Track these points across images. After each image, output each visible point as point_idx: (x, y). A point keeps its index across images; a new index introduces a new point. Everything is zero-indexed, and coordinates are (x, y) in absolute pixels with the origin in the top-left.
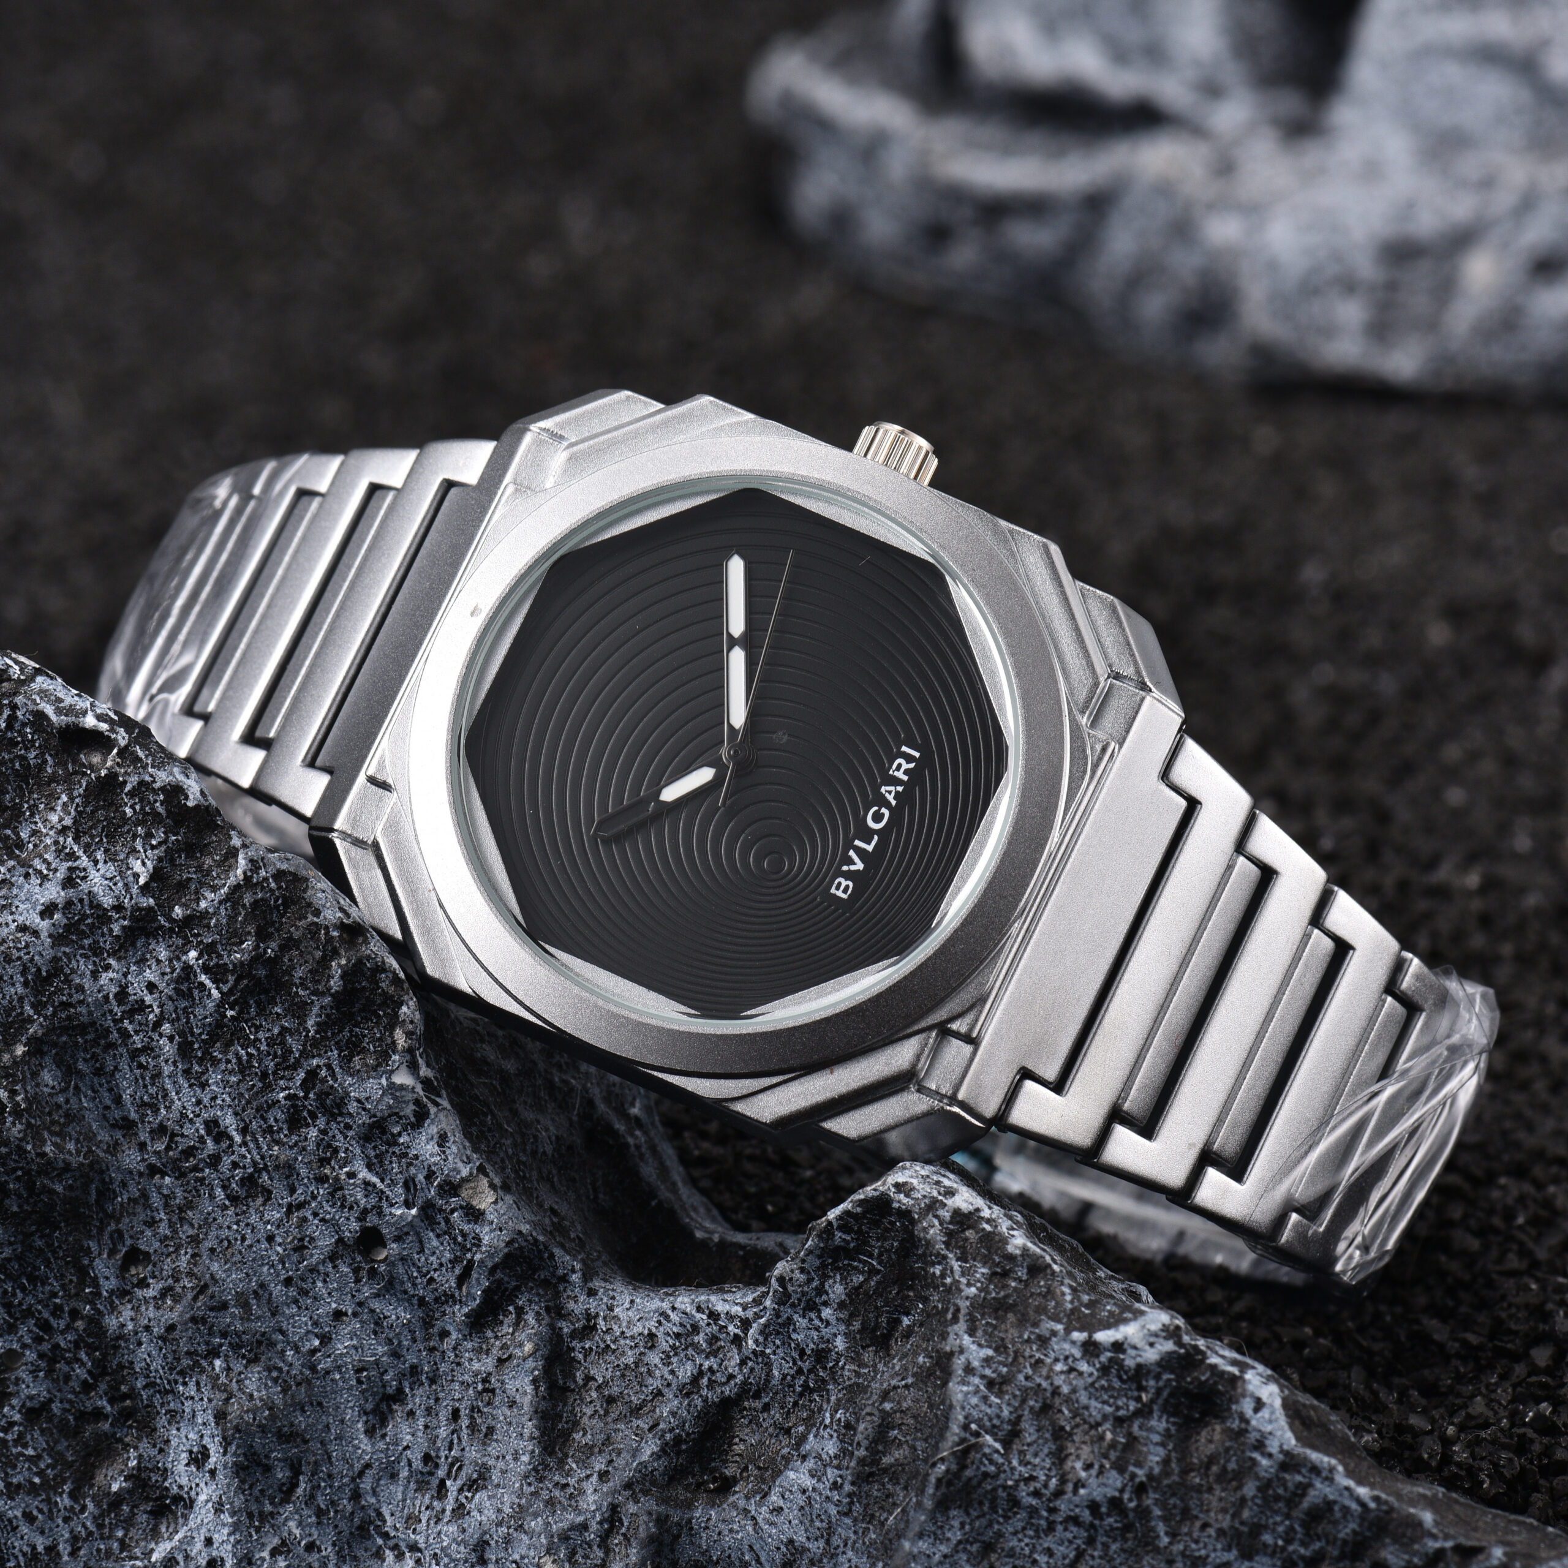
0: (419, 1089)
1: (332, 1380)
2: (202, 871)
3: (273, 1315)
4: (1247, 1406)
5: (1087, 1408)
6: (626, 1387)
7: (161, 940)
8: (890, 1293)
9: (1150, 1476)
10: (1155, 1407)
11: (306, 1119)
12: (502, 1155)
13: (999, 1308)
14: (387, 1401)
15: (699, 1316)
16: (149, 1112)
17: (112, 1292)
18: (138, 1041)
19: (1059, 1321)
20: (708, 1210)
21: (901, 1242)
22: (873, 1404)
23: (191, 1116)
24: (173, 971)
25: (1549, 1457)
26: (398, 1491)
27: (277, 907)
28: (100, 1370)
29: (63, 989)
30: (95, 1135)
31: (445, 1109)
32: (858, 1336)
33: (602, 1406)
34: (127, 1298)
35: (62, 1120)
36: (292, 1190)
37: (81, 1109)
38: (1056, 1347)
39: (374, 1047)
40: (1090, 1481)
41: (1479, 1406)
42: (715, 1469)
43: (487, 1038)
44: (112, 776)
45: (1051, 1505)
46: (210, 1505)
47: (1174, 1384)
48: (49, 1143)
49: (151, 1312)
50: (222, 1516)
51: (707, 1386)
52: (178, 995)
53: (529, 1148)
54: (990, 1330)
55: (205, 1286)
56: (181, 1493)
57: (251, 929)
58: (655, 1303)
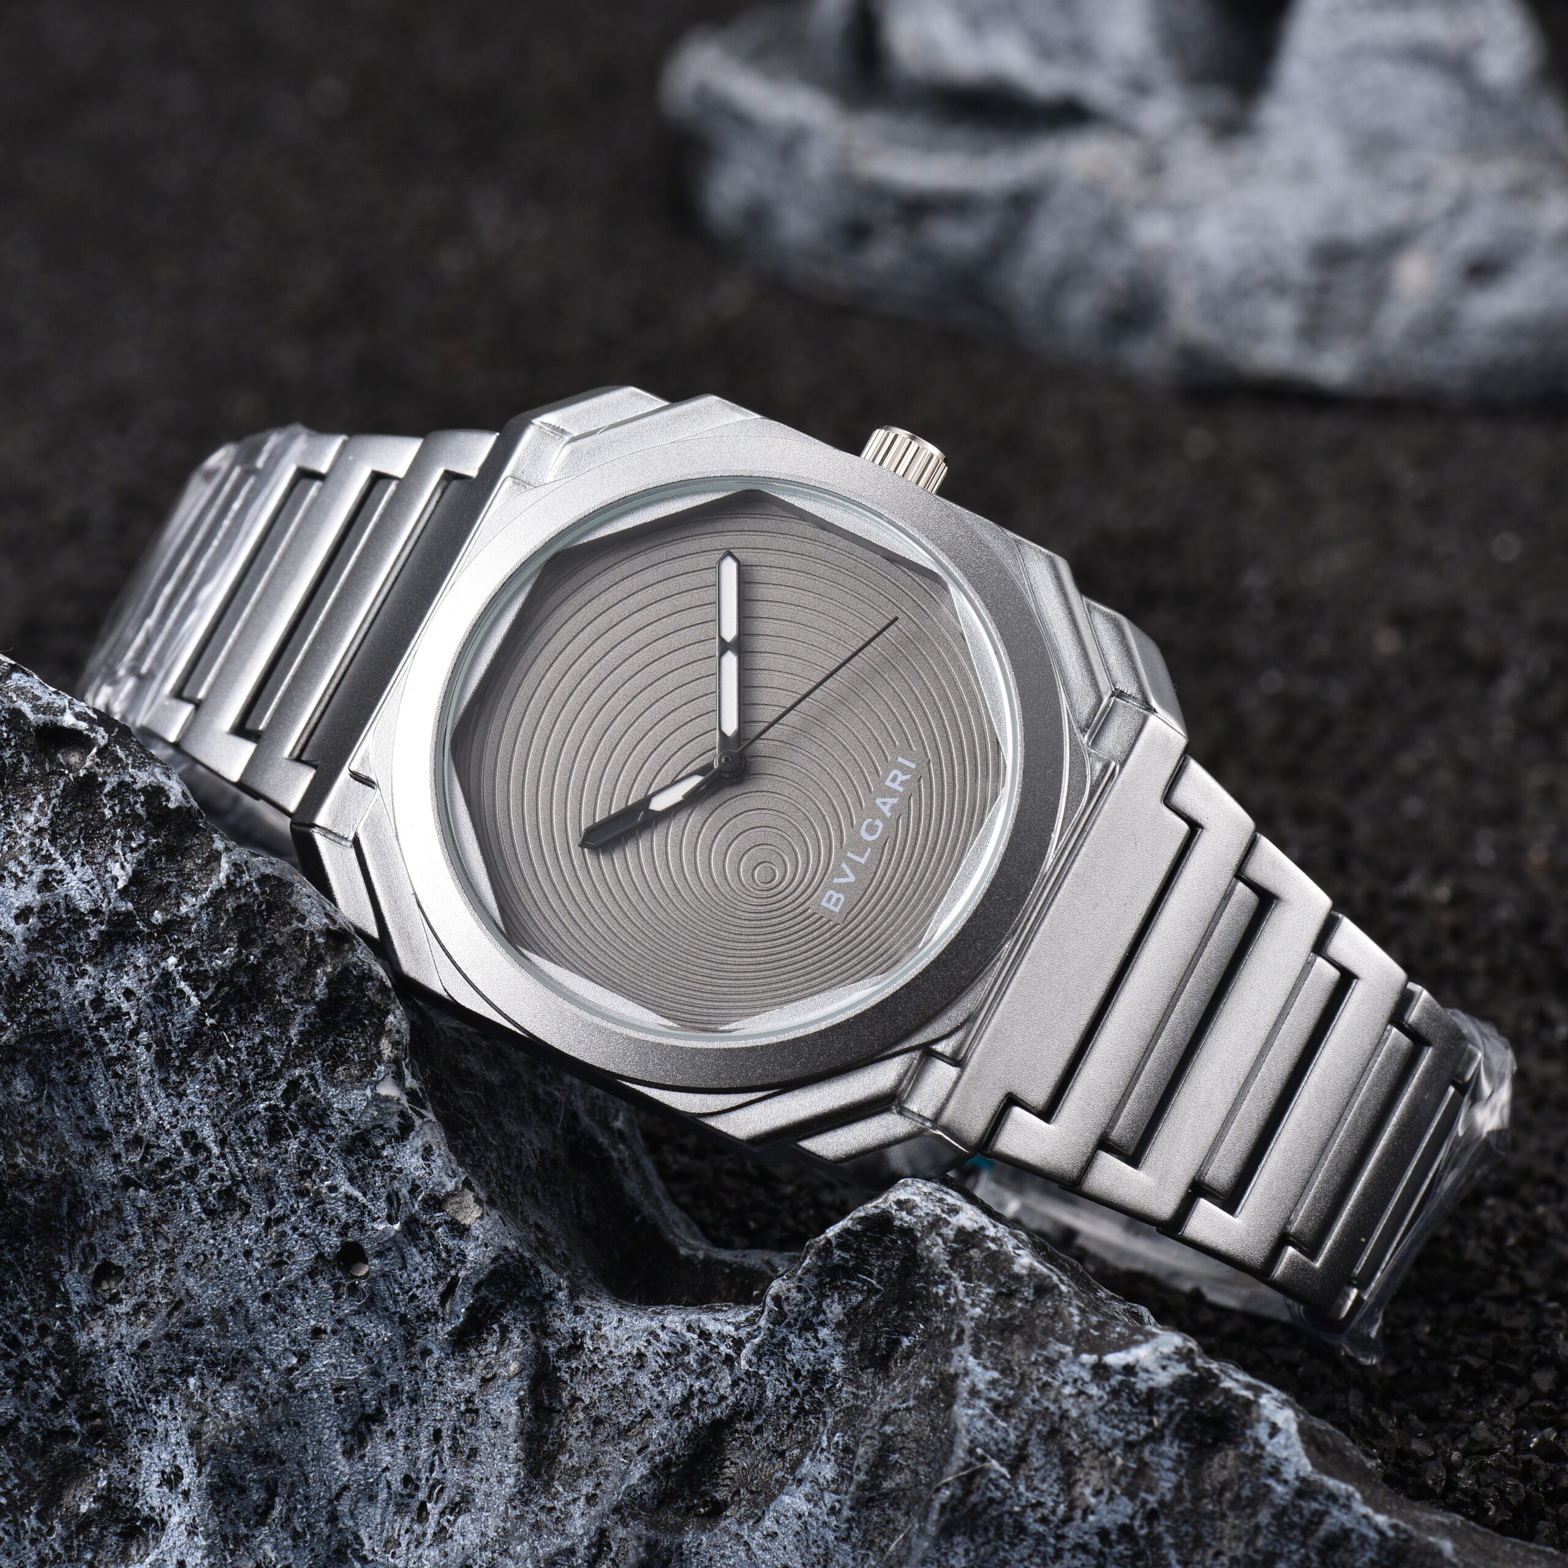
0: (404, 1100)
1: (310, 1399)
2: (183, 875)
3: (250, 1332)
4: (1262, 1432)
5: (1096, 1432)
6: (614, 1408)
7: (139, 945)
8: (890, 1313)
9: (1162, 1503)
10: (1167, 1432)
11: (286, 1130)
12: (487, 1168)
13: (1005, 1329)
14: (366, 1421)
15: (689, 1335)
16: (124, 1123)
17: (83, 1308)
18: (113, 1050)
19: (1067, 1343)
20: (689, 1226)
21: (902, 1261)
22: (873, 1427)
23: (168, 1127)
24: (152, 977)
25: (1555, 1484)
26: (376, 1513)
27: (260, 912)
28: (69, 1388)
29: (38, 996)
30: (67, 1146)
31: (430, 1121)
32: (857, 1357)
33: (589, 1428)
34: (99, 1314)
35: (34, 1130)
36: (271, 1204)
37: (54, 1119)
38: (1064, 1370)
39: (359, 1058)
40: (1100, 1507)
41: (1482, 1431)
42: (706, 1493)
43: (471, 1048)
44: (91, 776)
45: (1059, 1532)
46: (183, 1527)
47: (1187, 1408)
48: (21, 1154)
49: (124, 1329)
50: (196, 1539)
51: (698, 1408)
52: (156, 1002)
53: (513, 1162)
54: (996, 1352)
55: (181, 1302)
56: (152, 1515)
57: (234, 934)
58: (644, 1322)
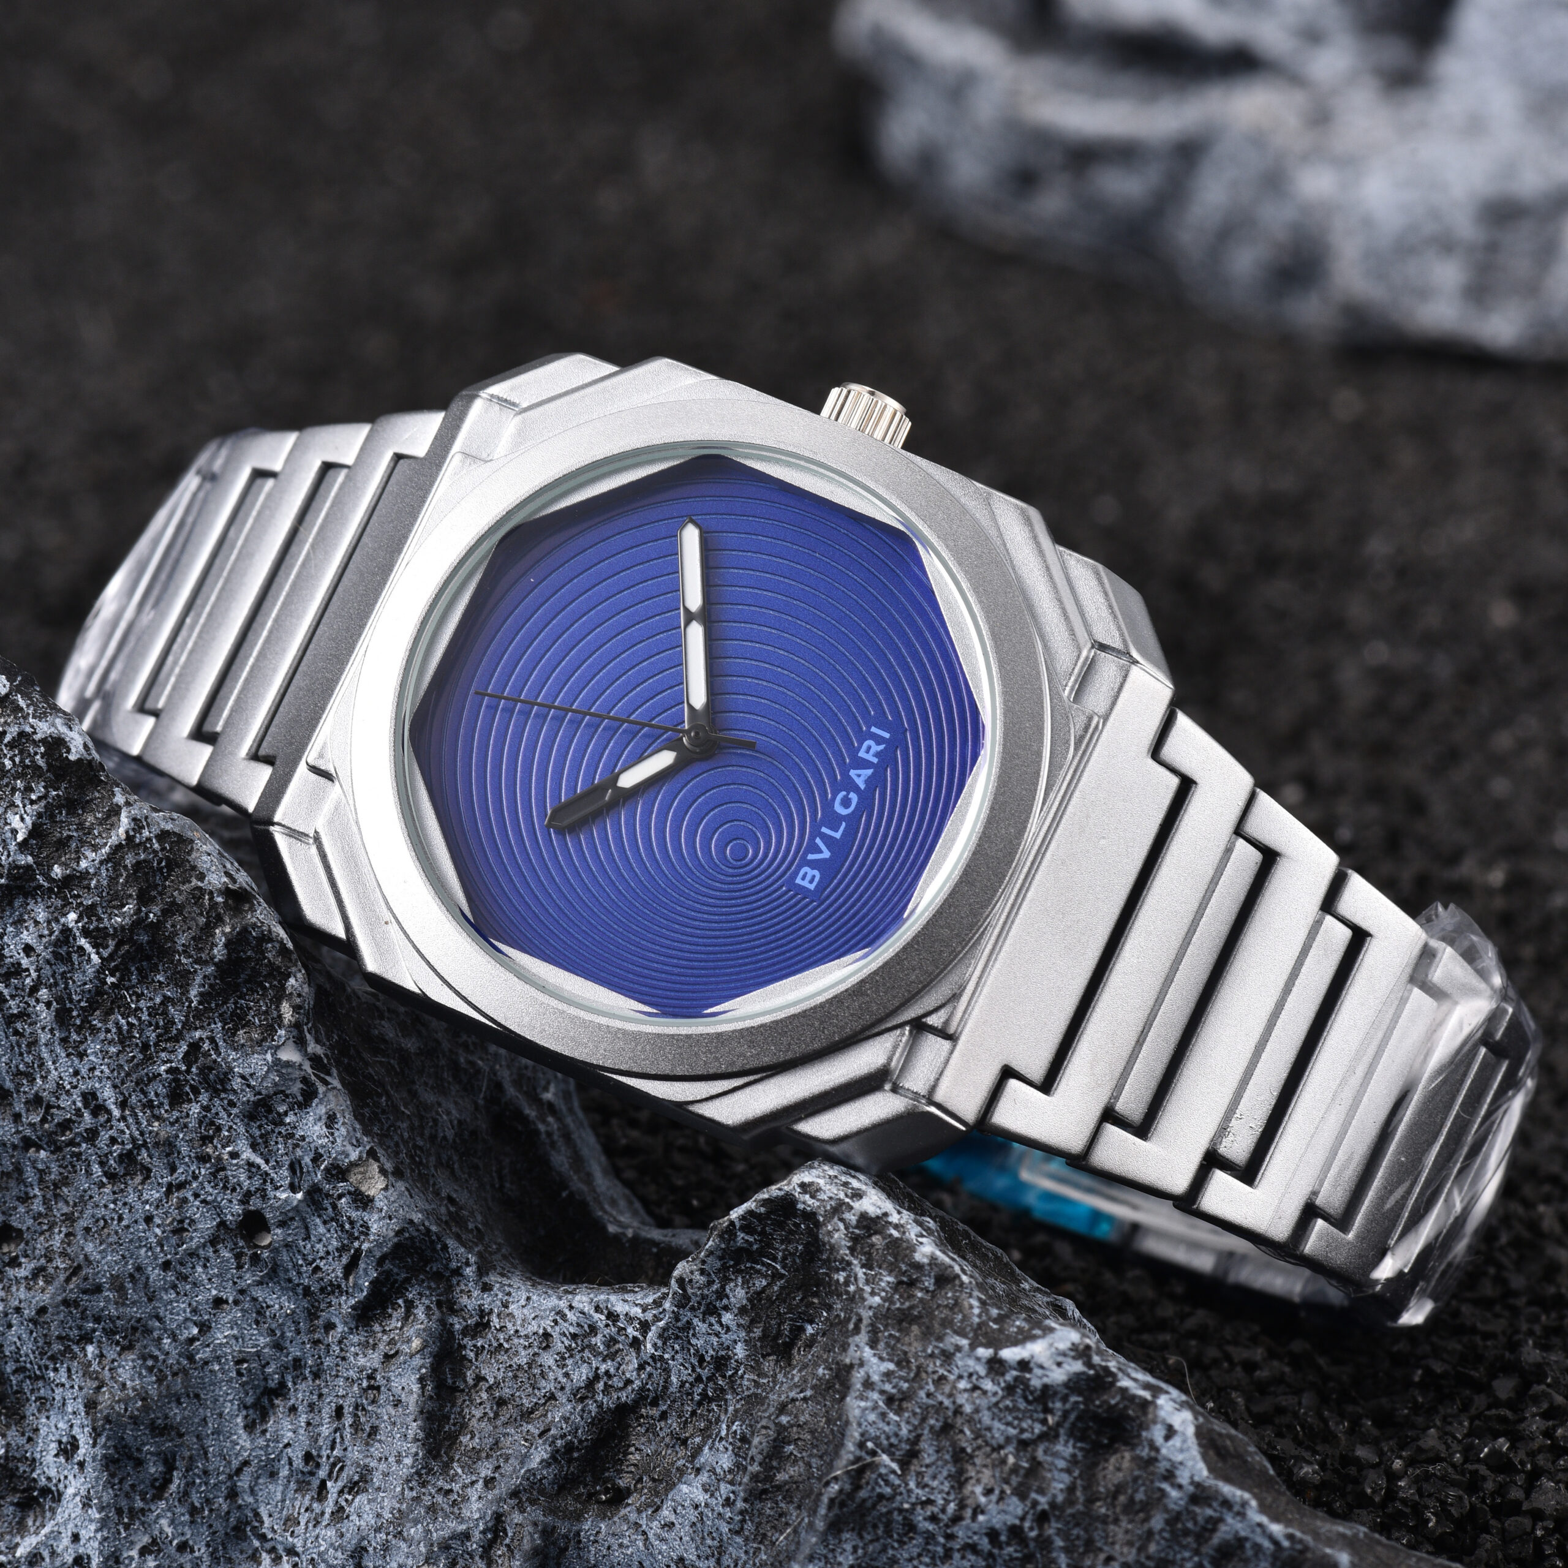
0: (307, 1066)
1: (211, 1371)
2: (84, 829)
3: (150, 1300)
4: (1157, 1434)
5: (989, 1429)
6: (518, 1389)
7: (39, 900)
8: (794, 1299)
9: (1053, 1504)
10: (1062, 1431)
11: (188, 1094)
12: (396, 1138)
13: (903, 1319)
14: (269, 1395)
15: (597, 1316)
16: (25, 1082)
18: (14, 1006)
19: (964, 1335)
21: (806, 1246)
22: (769, 1417)
23: (68, 1087)
24: (51, 933)
25: (1503, 1496)
26: (276, 1490)
27: (160, 869)
31: (334, 1088)
32: (759, 1344)
33: (492, 1408)
36: (173, 1169)
38: (960, 1363)
39: (260, 1021)
40: (990, 1507)
41: (1431, 1439)
42: (608, 1479)
43: (386, 1014)
45: (949, 1531)
46: (78, 1498)
47: (1082, 1407)
49: (22, 1293)
50: (90, 1512)
51: (603, 1391)
52: (56, 959)
53: (427, 1132)
54: (893, 1342)
55: (79, 1268)
56: (50, 1485)
57: (133, 891)
58: (552, 1302)
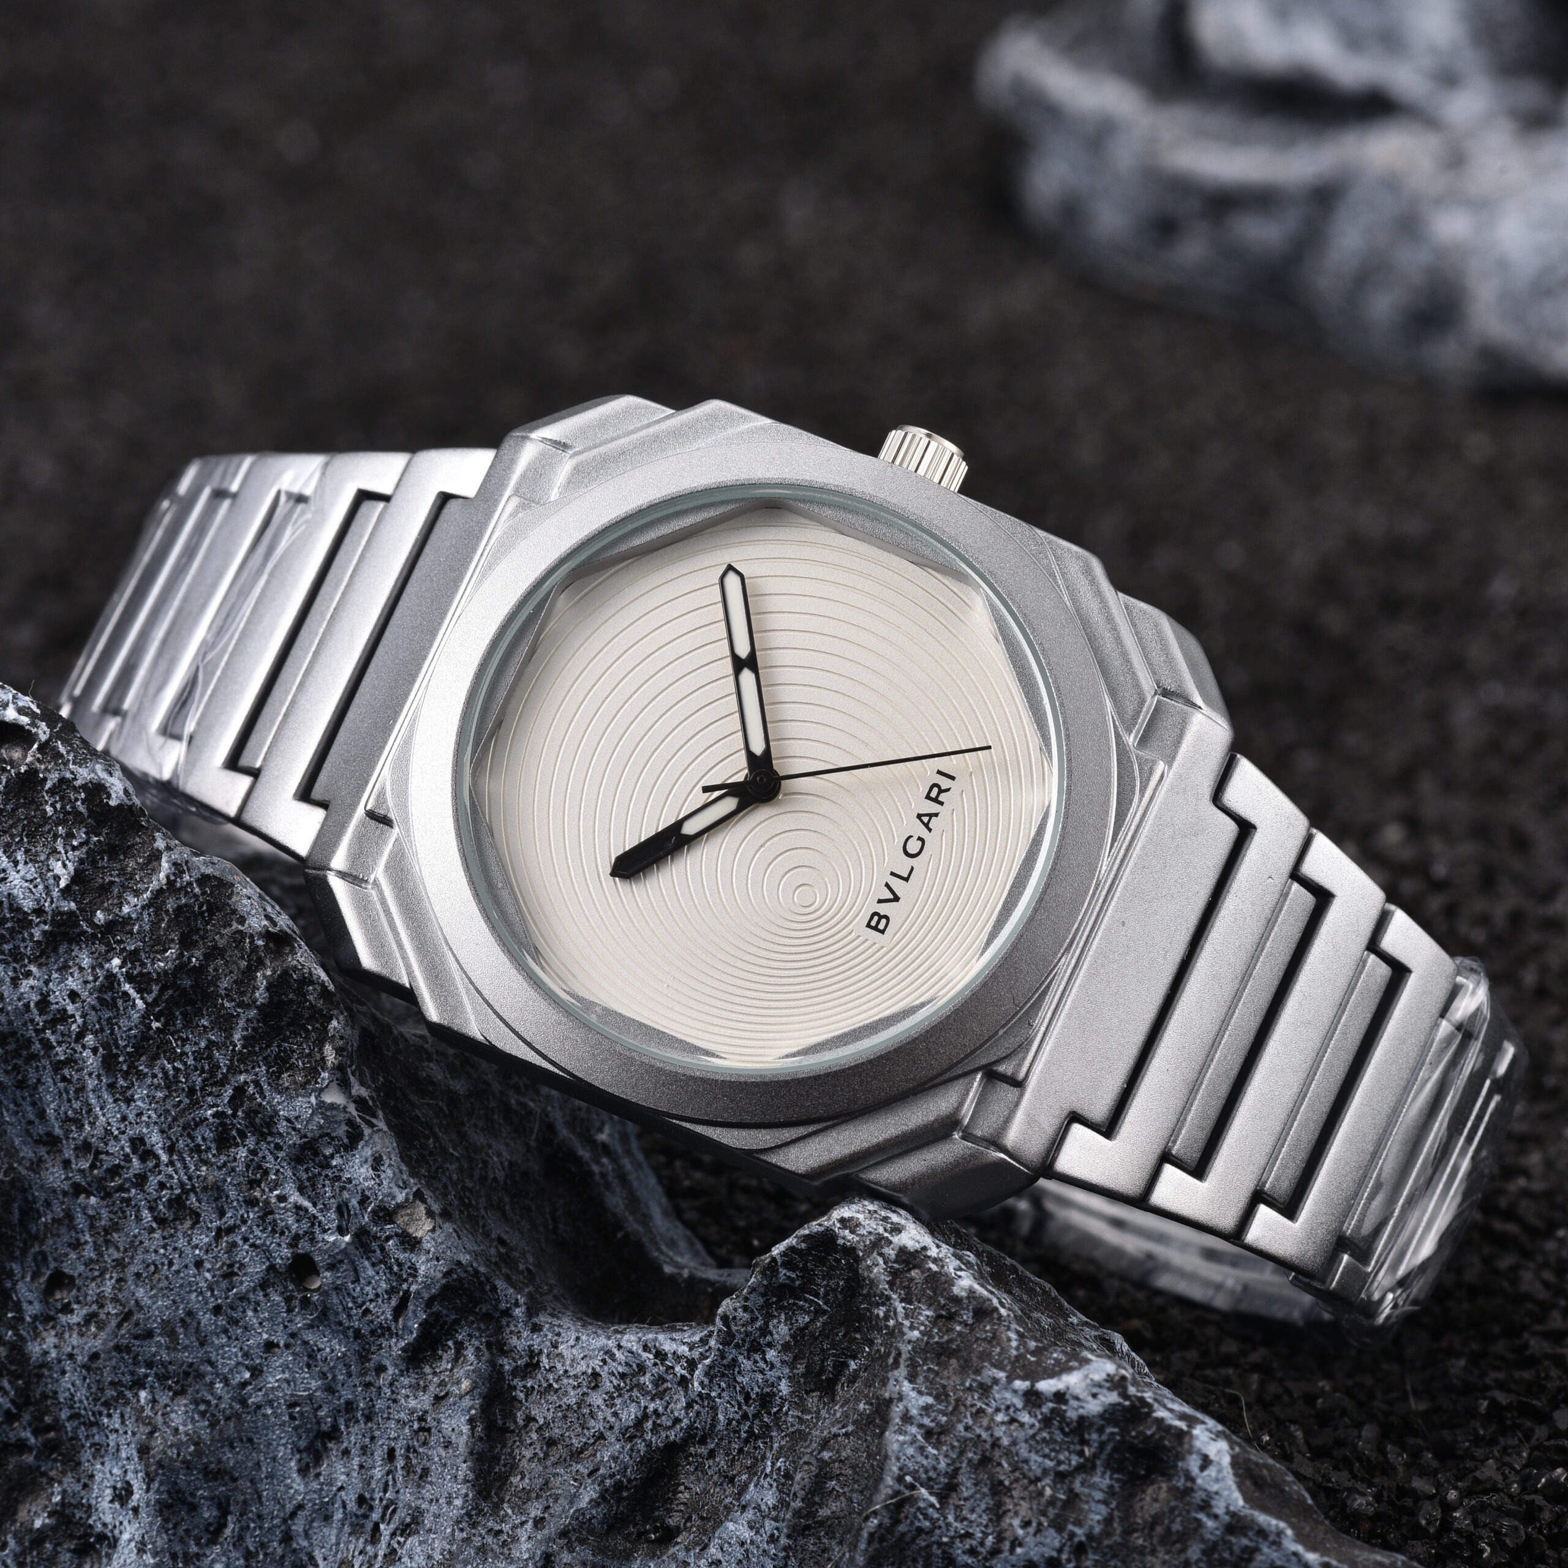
0: (352, 1109)
1: (264, 1415)
2: (125, 874)
3: (202, 1344)
4: (1193, 1464)
5: (1026, 1461)
6: (568, 1429)
7: (84, 946)
8: (837, 1335)
9: (1090, 1536)
10: (1098, 1463)
11: (235, 1138)
12: (444, 1180)
13: (942, 1353)
14: (322, 1438)
15: (645, 1355)
16: (73, 1128)
17: (35, 1318)
18: (61, 1053)
19: (1002, 1369)
21: (847, 1281)
22: (811, 1453)
23: (116, 1133)
25: (1560, 1527)
26: (331, 1533)
27: (202, 914)
28: (23, 1400)
30: (17, 1151)
31: (380, 1130)
32: (802, 1380)
33: (542, 1449)
34: (51, 1324)
36: (222, 1213)
37: (2, 1124)
38: (997, 1396)
39: (304, 1064)
40: (1027, 1539)
41: (1489, 1470)
42: (658, 1518)
43: (435, 1057)
44: (32, 772)
45: (987, 1564)
46: (133, 1544)
47: (1118, 1438)
49: (75, 1340)
50: (144, 1557)
51: (652, 1430)
52: (101, 1005)
53: (477, 1174)
54: (931, 1376)
55: (130, 1313)
56: (106, 1531)
57: (175, 936)
58: (601, 1341)
